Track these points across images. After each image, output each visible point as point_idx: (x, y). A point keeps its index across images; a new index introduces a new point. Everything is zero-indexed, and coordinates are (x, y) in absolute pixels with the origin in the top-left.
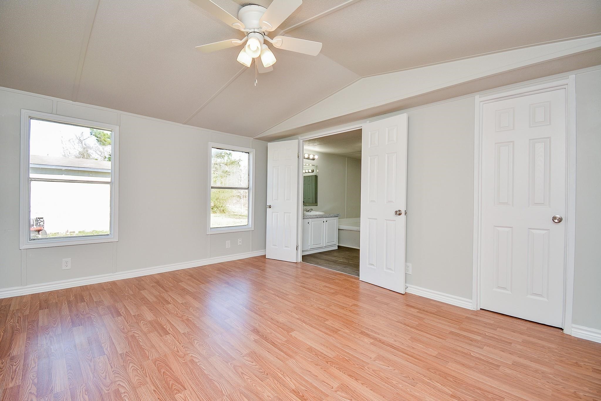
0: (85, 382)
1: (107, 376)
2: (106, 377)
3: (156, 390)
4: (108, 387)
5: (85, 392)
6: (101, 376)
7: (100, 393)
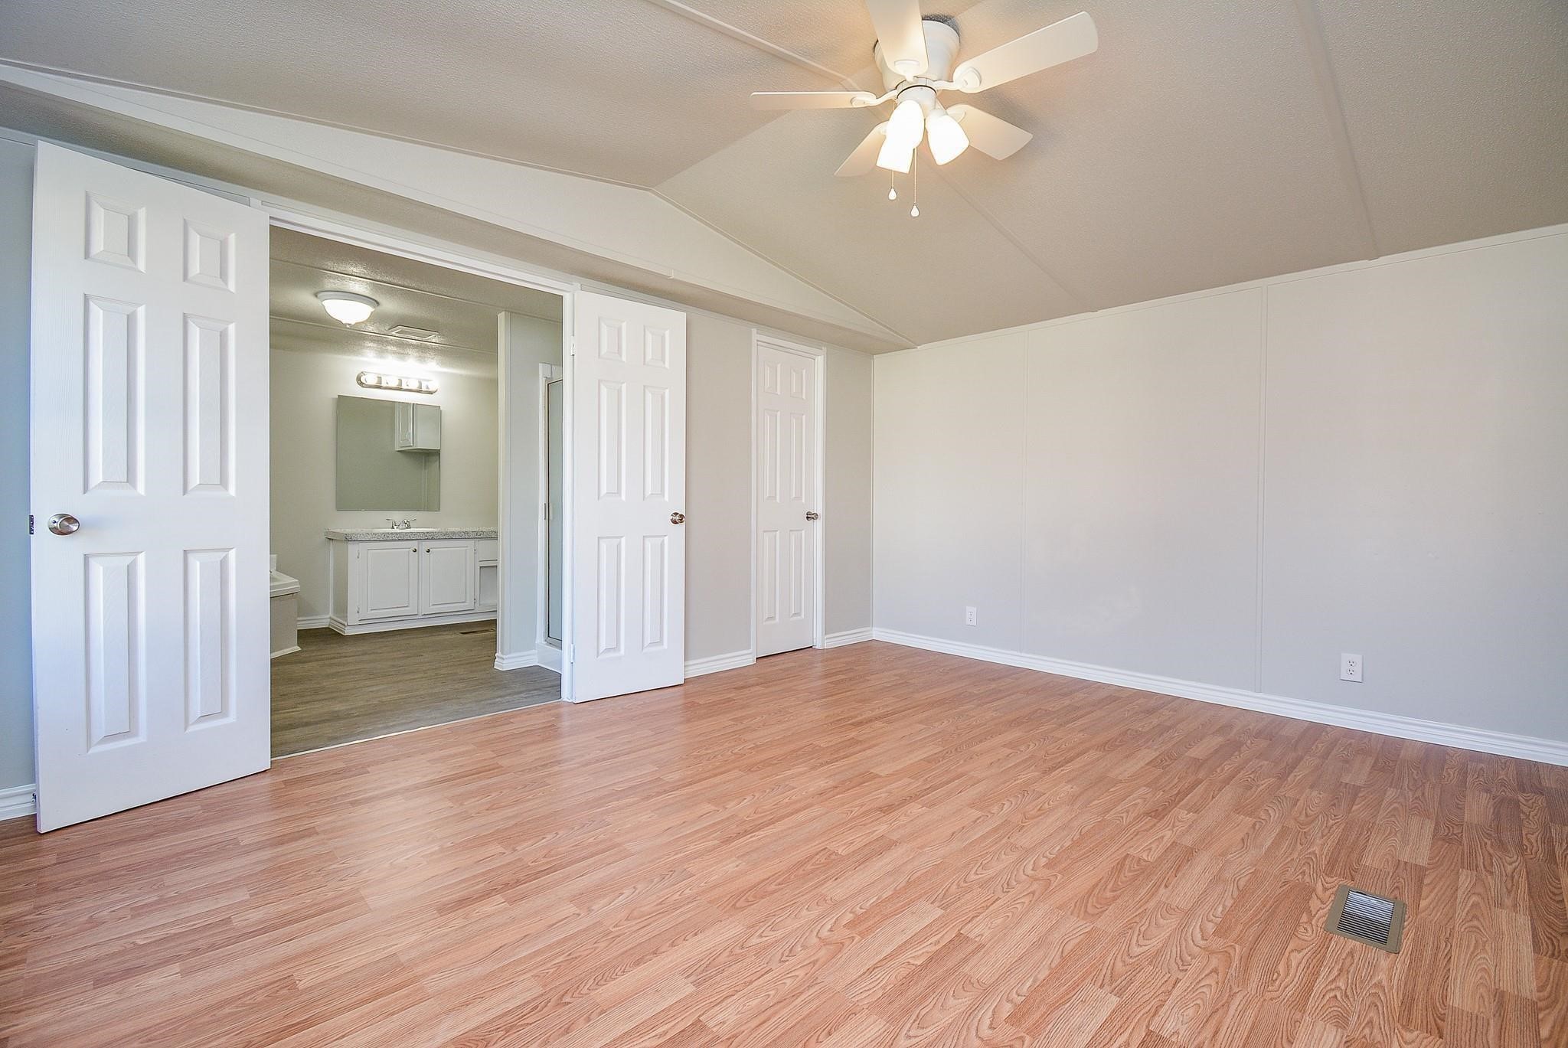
0: (1262, 1000)
1: (1207, 972)
2: (1211, 972)
3: (1163, 885)
4: (1226, 952)
5: (1276, 980)
6: (1217, 983)
7: (1250, 956)
